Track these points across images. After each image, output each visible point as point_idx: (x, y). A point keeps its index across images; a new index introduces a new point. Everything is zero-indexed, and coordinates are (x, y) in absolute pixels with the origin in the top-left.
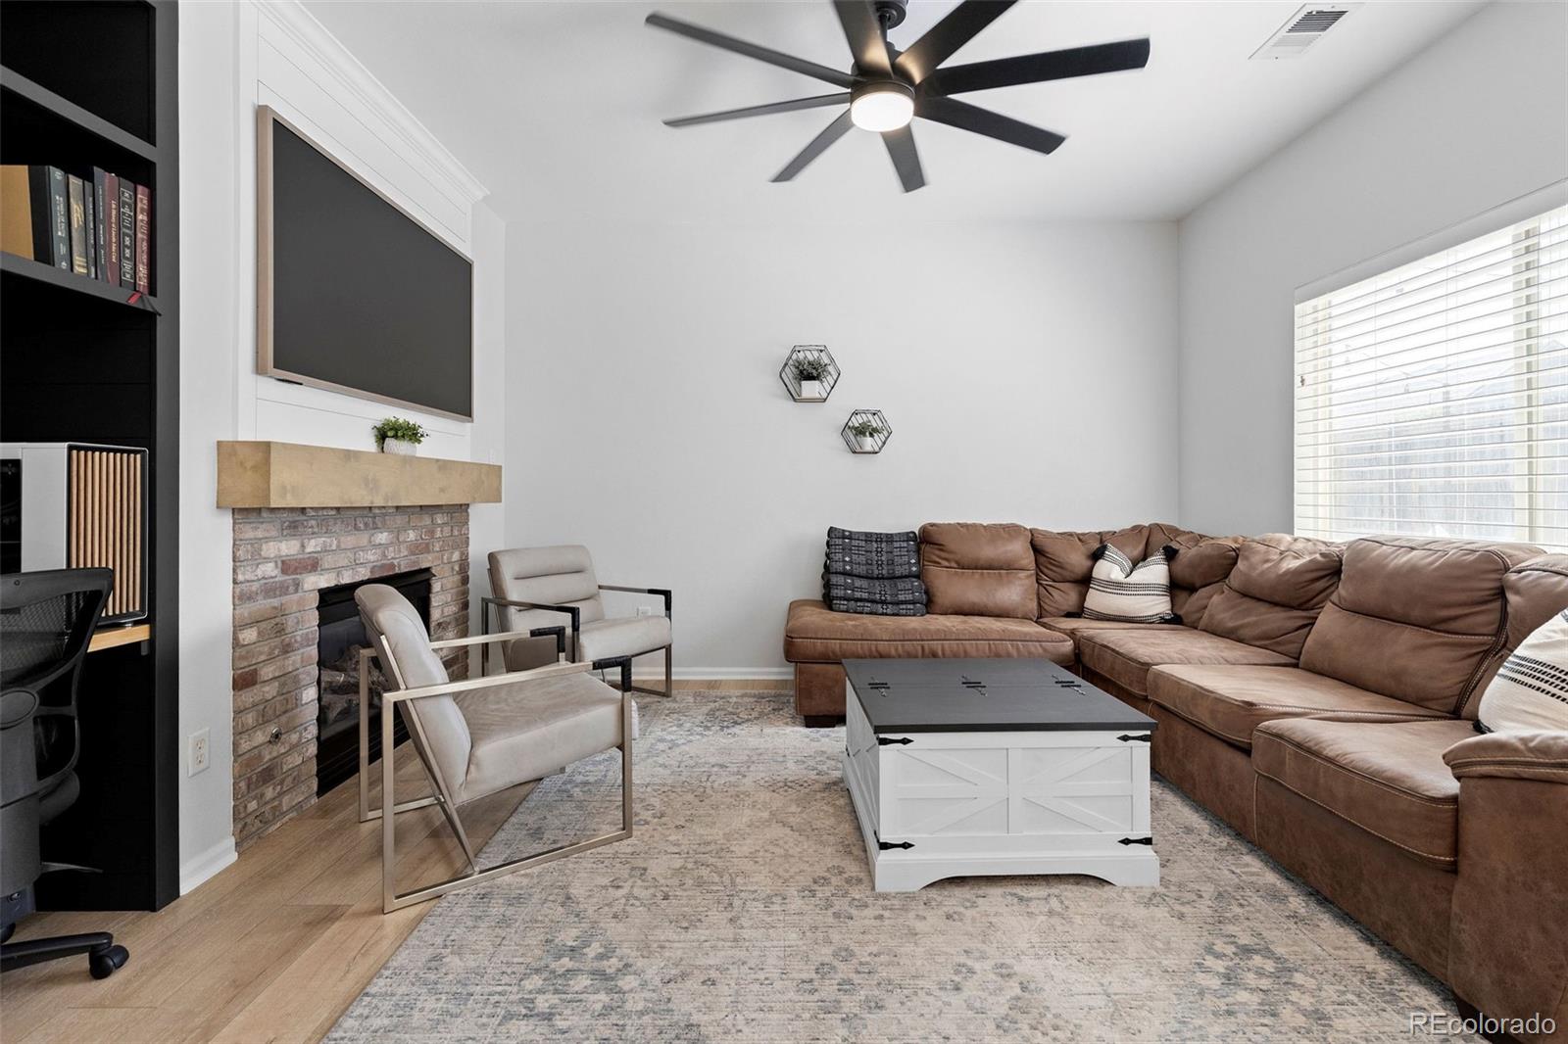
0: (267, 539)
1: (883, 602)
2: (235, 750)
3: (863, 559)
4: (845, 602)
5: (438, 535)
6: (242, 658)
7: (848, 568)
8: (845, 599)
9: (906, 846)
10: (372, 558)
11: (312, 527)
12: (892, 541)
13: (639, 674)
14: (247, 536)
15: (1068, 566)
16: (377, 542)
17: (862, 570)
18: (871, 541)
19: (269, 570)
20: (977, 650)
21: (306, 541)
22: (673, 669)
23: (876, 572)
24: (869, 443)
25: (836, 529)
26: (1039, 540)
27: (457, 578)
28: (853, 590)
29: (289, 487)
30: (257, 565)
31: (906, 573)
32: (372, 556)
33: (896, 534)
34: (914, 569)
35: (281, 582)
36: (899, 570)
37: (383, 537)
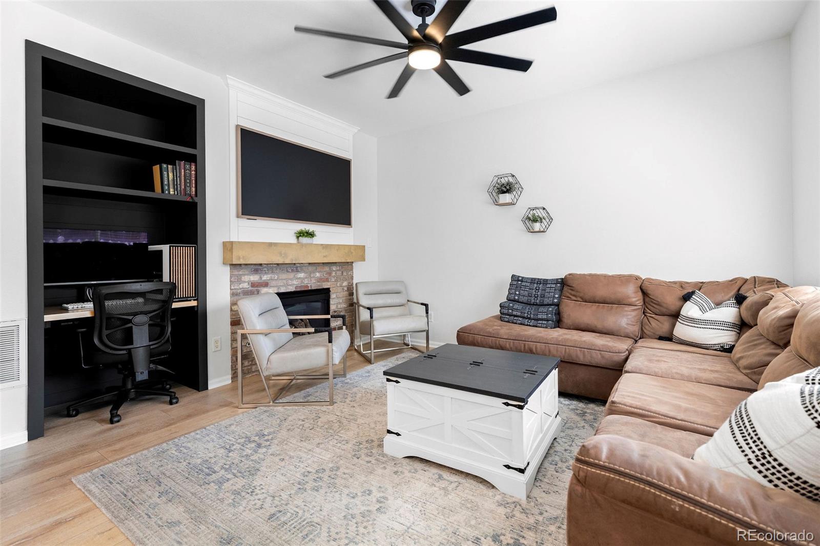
0: (244, 275)
1: (529, 319)
2: (231, 346)
3: (526, 293)
4: (508, 317)
5: (334, 274)
6: (234, 315)
7: (516, 298)
8: (508, 315)
9: (398, 434)
10: (296, 283)
11: (265, 271)
12: (547, 284)
13: (432, 344)
14: (235, 274)
15: (665, 305)
16: (299, 277)
17: (525, 299)
18: (534, 283)
19: (246, 285)
20: (557, 351)
21: (262, 276)
22: (430, 342)
23: (533, 301)
24: (537, 226)
25: (515, 275)
26: (646, 286)
27: (346, 293)
28: (513, 311)
29: (241, 257)
30: (240, 284)
31: (551, 302)
32: (295, 282)
33: (550, 280)
34: (556, 300)
35: (250, 290)
36: (546, 301)
37: (302, 275)
